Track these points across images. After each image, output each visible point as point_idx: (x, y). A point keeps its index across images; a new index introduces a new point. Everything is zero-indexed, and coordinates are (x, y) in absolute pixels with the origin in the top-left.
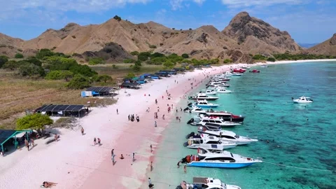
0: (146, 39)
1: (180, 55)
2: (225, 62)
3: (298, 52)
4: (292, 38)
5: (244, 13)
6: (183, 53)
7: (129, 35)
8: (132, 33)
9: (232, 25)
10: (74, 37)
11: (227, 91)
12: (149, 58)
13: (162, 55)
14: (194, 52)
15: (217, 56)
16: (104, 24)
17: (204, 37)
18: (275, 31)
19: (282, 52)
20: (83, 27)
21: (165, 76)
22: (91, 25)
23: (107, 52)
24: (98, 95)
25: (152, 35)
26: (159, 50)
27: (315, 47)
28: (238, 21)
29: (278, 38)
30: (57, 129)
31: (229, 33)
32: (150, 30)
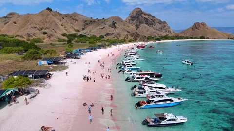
0: (71, 25)
1: (98, 36)
2: (130, 41)
3: (173, 35)
4: (169, 26)
5: (138, 8)
6: (100, 35)
7: (59, 22)
8: (61, 21)
9: (131, 16)
10: (15, 23)
11: (141, 59)
12: (76, 38)
13: (85, 36)
14: (107, 35)
15: (124, 37)
16: (39, 14)
17: (114, 24)
18: (158, 21)
19: (164, 35)
20: (22, 15)
21: (94, 50)
22: (29, 14)
23: (44, 34)
24: (52, 63)
25: (76, 22)
26: (82, 33)
27: (183, 32)
28: (135, 14)
29: (160, 25)
30: (33, 88)
31: (129, 22)
32: (74, 18)
